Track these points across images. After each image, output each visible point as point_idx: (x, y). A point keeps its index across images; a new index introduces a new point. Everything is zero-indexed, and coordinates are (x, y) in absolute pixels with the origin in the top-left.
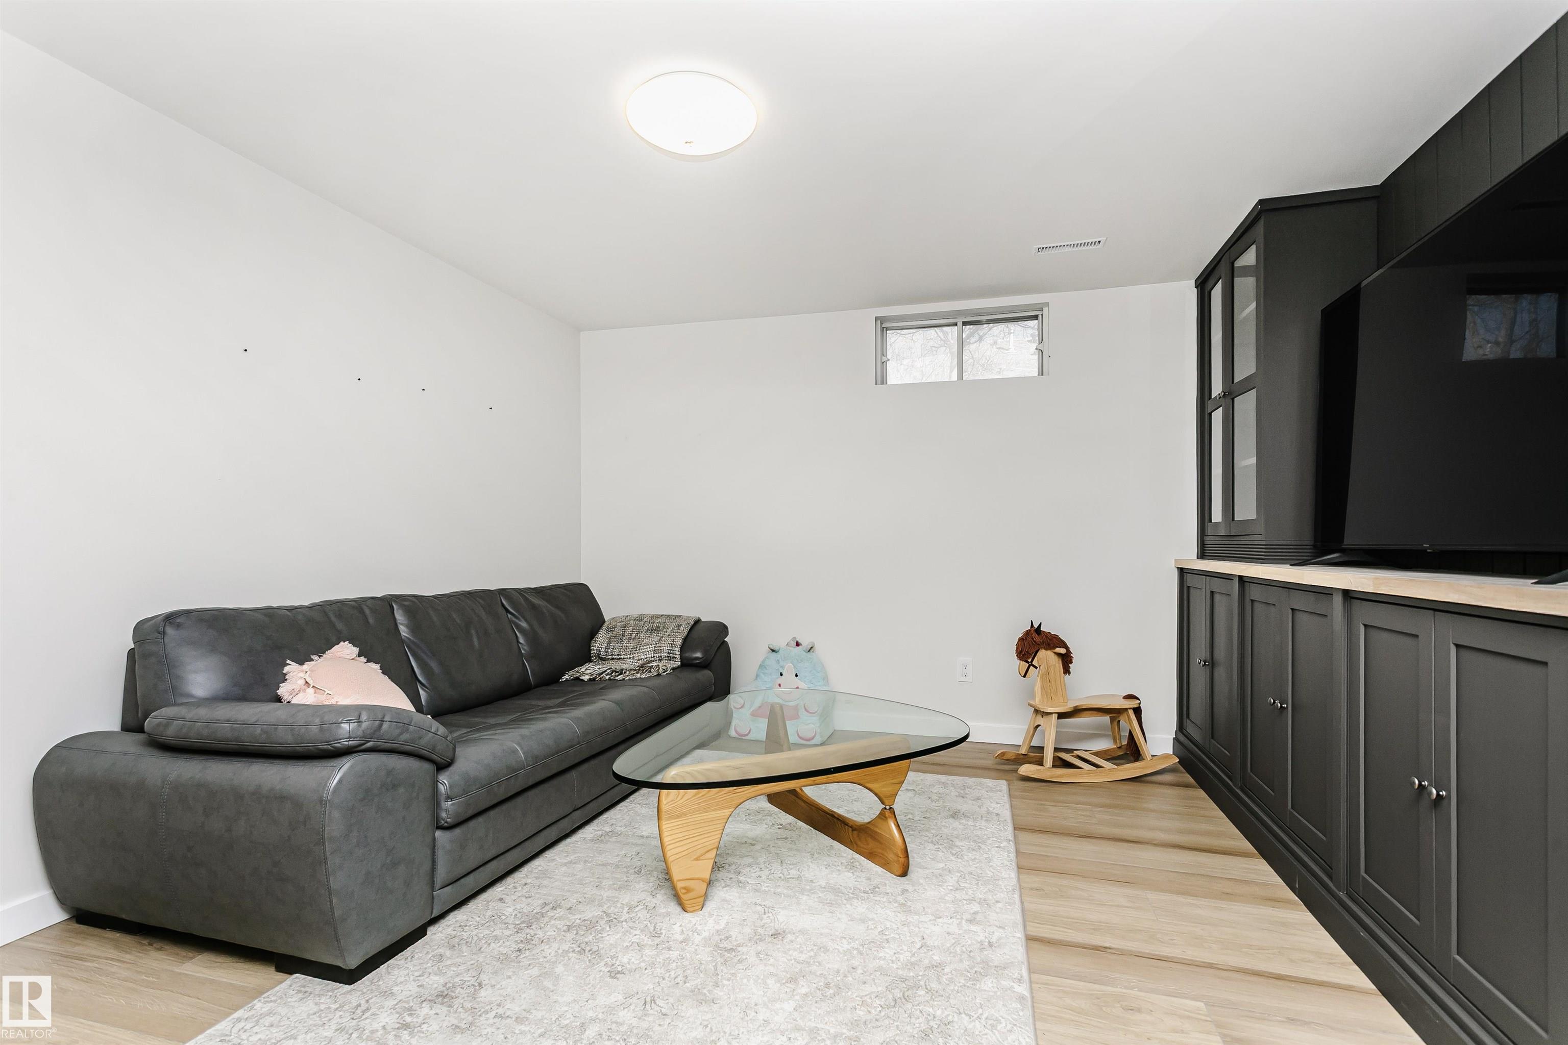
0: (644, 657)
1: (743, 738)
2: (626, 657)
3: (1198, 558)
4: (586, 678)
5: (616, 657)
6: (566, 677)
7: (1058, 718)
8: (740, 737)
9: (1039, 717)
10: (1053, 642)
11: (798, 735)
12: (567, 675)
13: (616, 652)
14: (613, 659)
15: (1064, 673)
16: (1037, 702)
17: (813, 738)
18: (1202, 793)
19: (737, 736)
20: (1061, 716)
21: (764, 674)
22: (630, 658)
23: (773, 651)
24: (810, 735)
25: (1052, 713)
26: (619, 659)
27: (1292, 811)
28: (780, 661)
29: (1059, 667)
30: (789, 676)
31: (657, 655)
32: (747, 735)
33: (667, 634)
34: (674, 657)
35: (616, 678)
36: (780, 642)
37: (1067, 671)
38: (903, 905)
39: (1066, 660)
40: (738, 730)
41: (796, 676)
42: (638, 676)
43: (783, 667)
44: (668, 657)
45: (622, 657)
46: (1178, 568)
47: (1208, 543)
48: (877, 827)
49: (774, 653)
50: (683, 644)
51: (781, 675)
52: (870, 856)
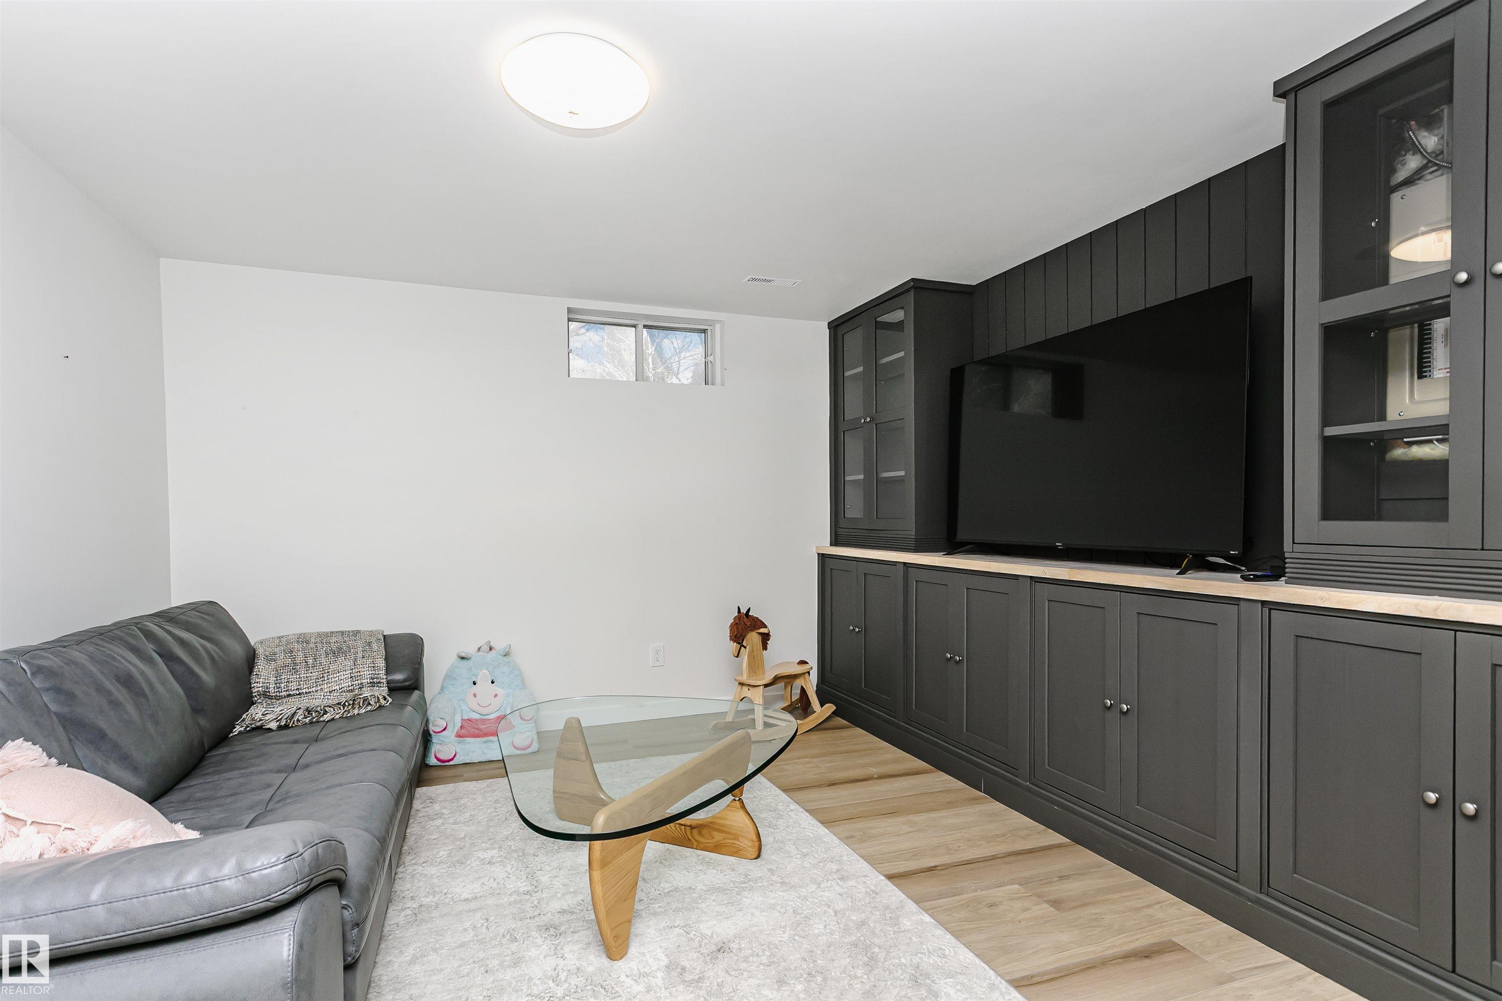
0: (338, 687)
1: (447, 764)
2: (310, 690)
3: (831, 545)
4: (273, 725)
5: (295, 692)
6: (238, 729)
7: (765, 688)
8: (443, 764)
9: (745, 688)
10: (757, 624)
11: (513, 745)
12: (238, 727)
13: (293, 686)
14: (289, 695)
15: (763, 650)
16: (744, 678)
17: (529, 747)
18: (859, 731)
19: (439, 764)
20: (766, 686)
21: (451, 685)
22: (317, 691)
23: (463, 658)
24: (527, 743)
25: (760, 686)
26: (300, 694)
27: (967, 732)
28: (473, 668)
29: (760, 644)
30: (484, 686)
31: (356, 682)
32: (452, 759)
33: (360, 655)
34: (380, 683)
35: (322, 719)
36: (469, 649)
37: (765, 647)
38: (782, 883)
39: (766, 637)
40: (438, 756)
41: (493, 682)
42: (356, 712)
43: (476, 675)
44: (371, 683)
45: (304, 691)
46: (818, 554)
47: (839, 533)
48: (725, 819)
49: (464, 661)
50: (387, 665)
51: (474, 683)
52: (716, 848)
